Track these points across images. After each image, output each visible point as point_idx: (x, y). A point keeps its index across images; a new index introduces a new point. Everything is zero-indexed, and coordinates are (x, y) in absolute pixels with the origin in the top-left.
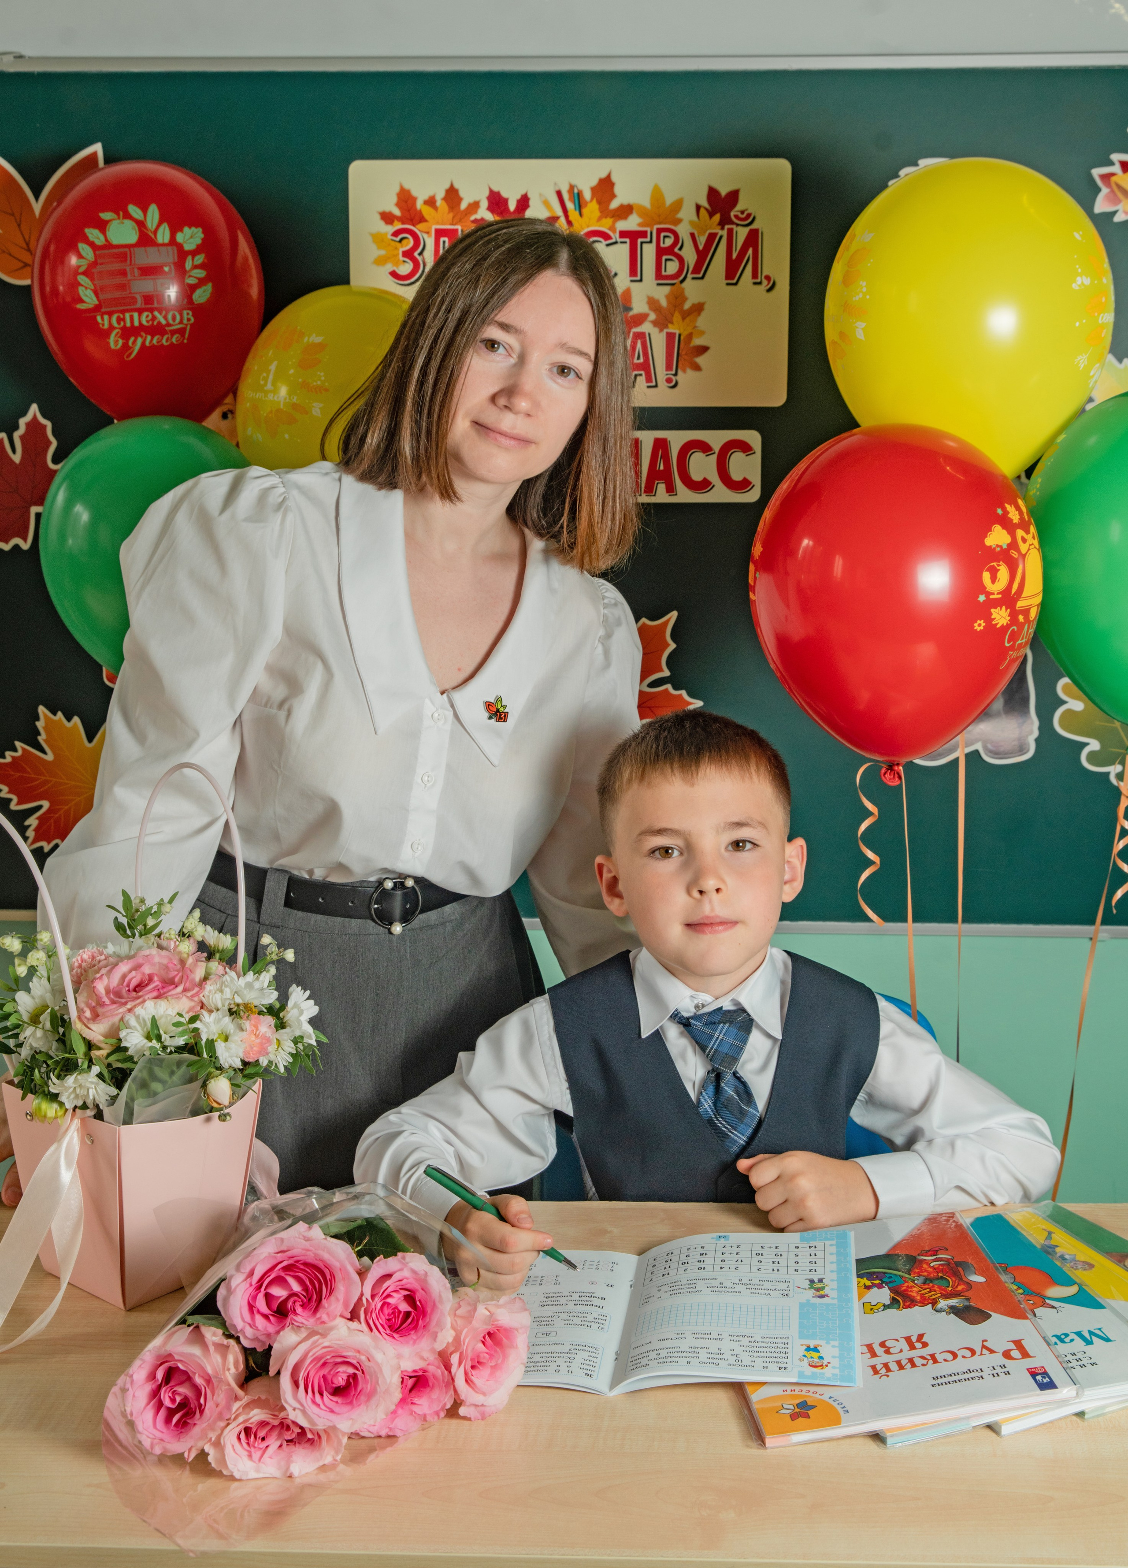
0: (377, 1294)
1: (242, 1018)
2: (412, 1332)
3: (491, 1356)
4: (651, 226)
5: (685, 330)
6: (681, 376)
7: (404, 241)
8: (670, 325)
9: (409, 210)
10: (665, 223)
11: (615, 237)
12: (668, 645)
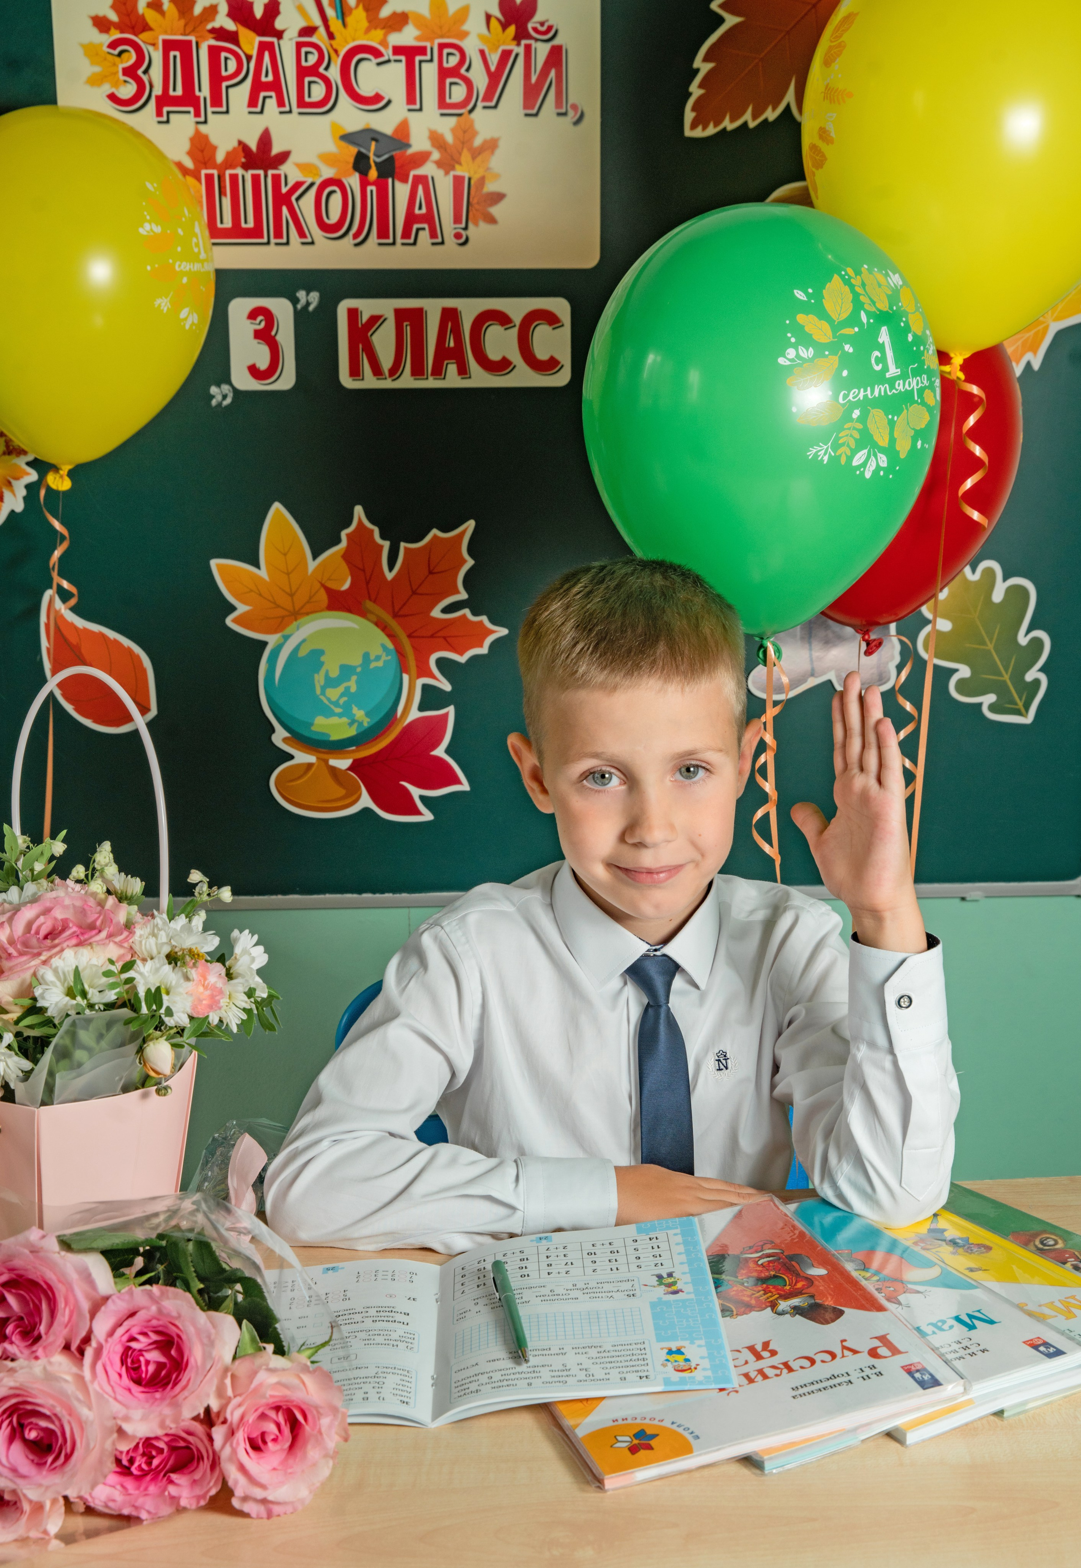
4: (431, 40)
5: (475, 173)
6: (472, 231)
7: (125, 55)
8: (457, 166)
9: (128, 15)
10: (448, 37)
11: (388, 53)
12: (465, 561)
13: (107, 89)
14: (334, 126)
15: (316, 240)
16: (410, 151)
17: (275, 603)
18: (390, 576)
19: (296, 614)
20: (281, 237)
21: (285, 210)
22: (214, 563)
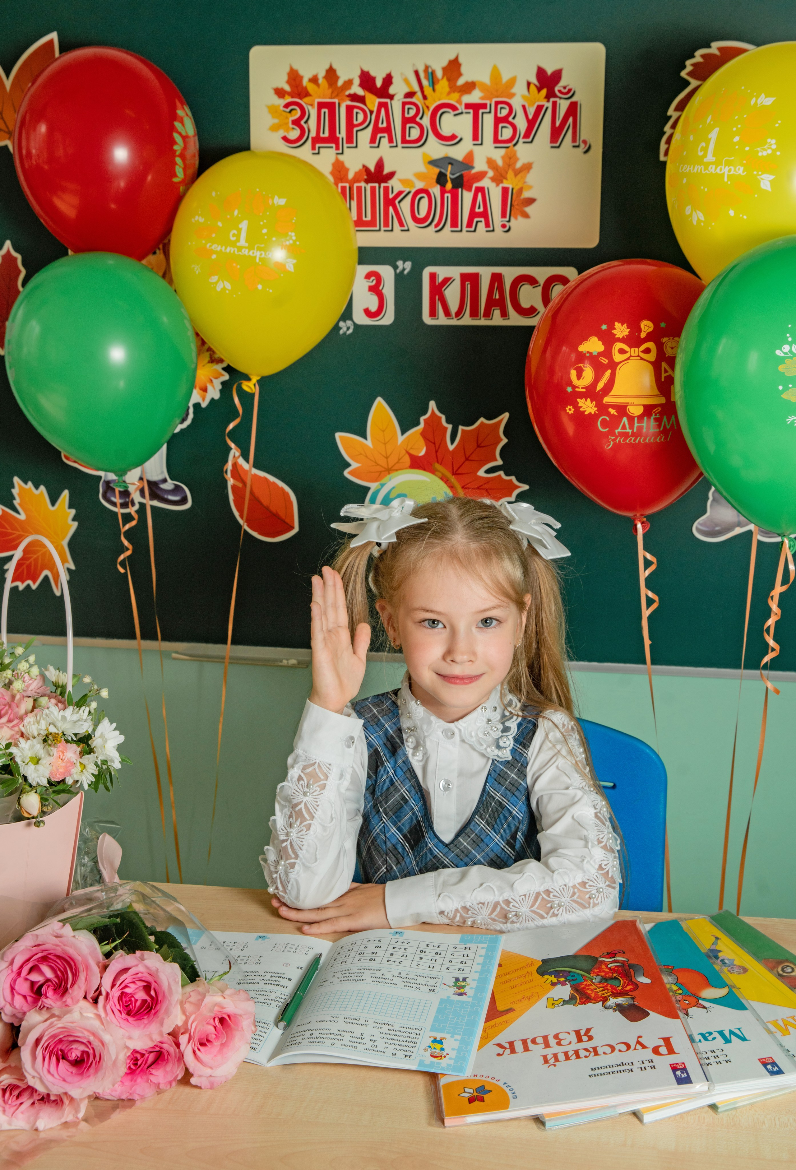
0: (115, 984)
1: (50, 745)
2: (145, 1017)
3: (217, 1037)
4: (490, 99)
5: (516, 185)
6: (514, 223)
7: (293, 112)
8: (505, 181)
9: (297, 87)
10: (502, 97)
11: (461, 108)
12: (501, 440)
13: (282, 133)
14: (425, 155)
15: (410, 229)
16: (474, 171)
17: (376, 462)
18: (451, 447)
19: (389, 470)
20: (388, 226)
21: (391, 209)
22: (338, 435)
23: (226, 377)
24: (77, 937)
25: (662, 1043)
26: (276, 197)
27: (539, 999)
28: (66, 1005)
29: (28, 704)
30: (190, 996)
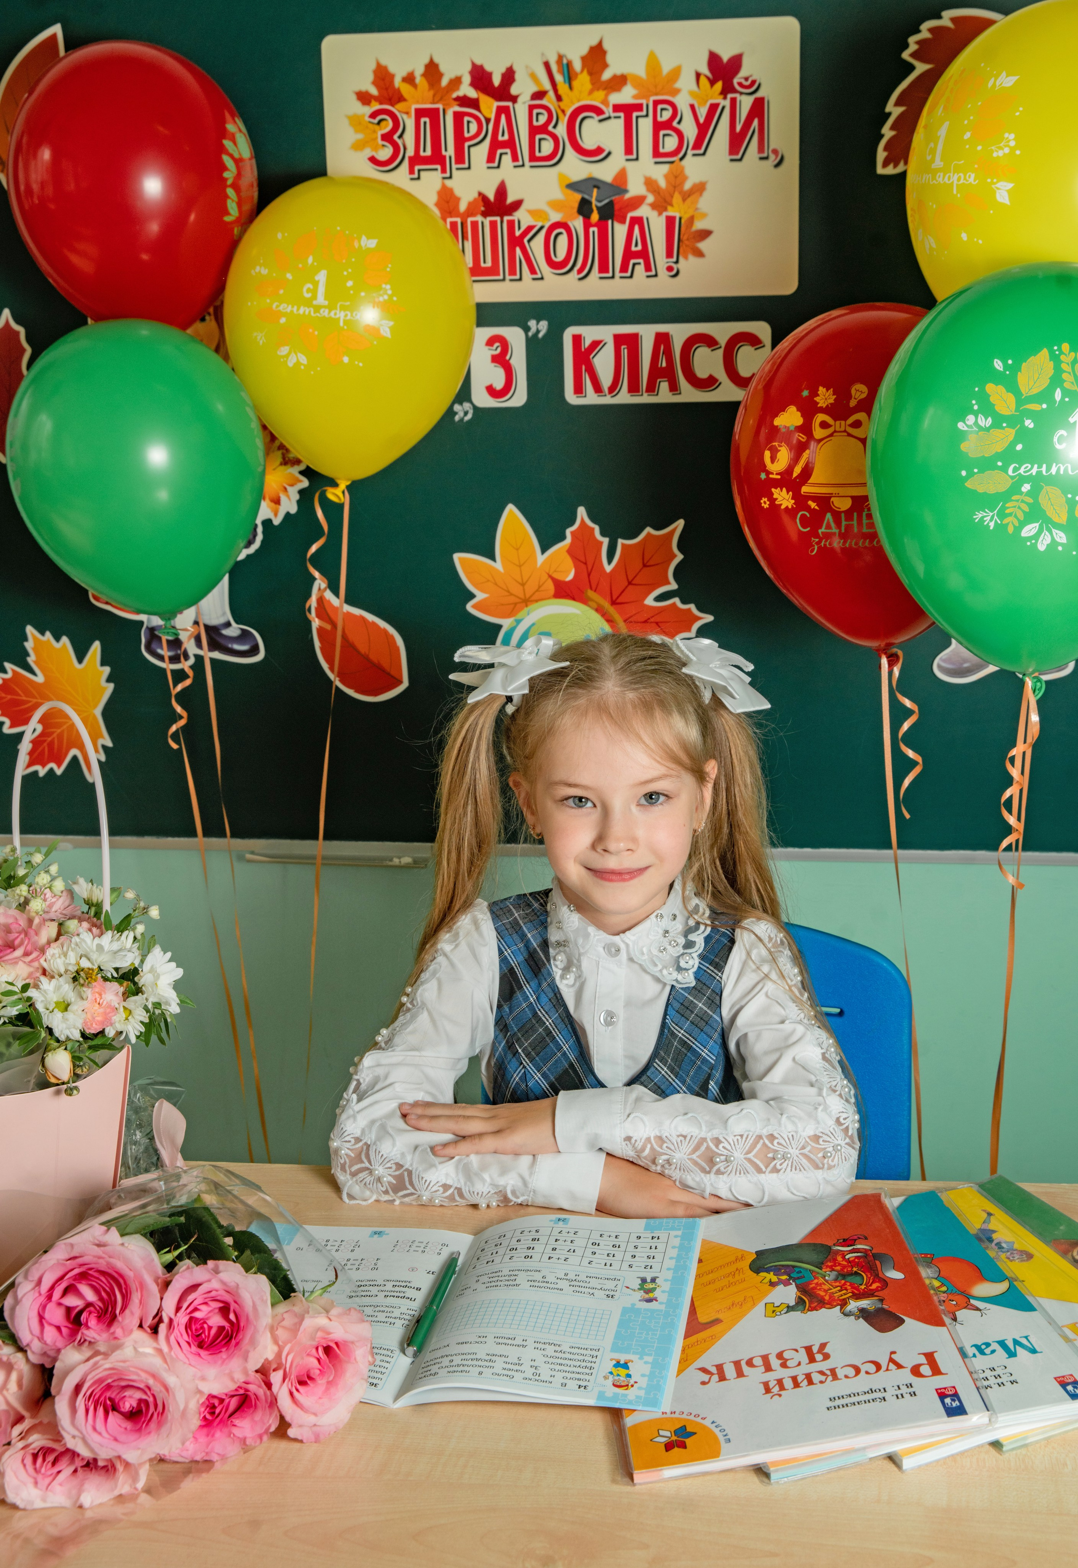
0: (181, 1307)
1: (83, 985)
2: (224, 1350)
3: (322, 1373)
4: (647, 97)
5: (685, 213)
6: (683, 264)
7: (383, 124)
8: (669, 208)
9: (387, 89)
10: (662, 94)
11: (609, 111)
12: (675, 556)
13: (368, 152)
14: (561, 176)
15: (545, 276)
16: (627, 196)
17: (508, 592)
18: (608, 568)
19: (527, 602)
20: (515, 274)
21: (518, 251)
22: (457, 557)
23: (305, 483)
24: (126, 1245)
25: (923, 1360)
26: (364, 238)
27: (754, 1305)
28: (116, 1338)
29: (51, 930)
30: (284, 1319)
